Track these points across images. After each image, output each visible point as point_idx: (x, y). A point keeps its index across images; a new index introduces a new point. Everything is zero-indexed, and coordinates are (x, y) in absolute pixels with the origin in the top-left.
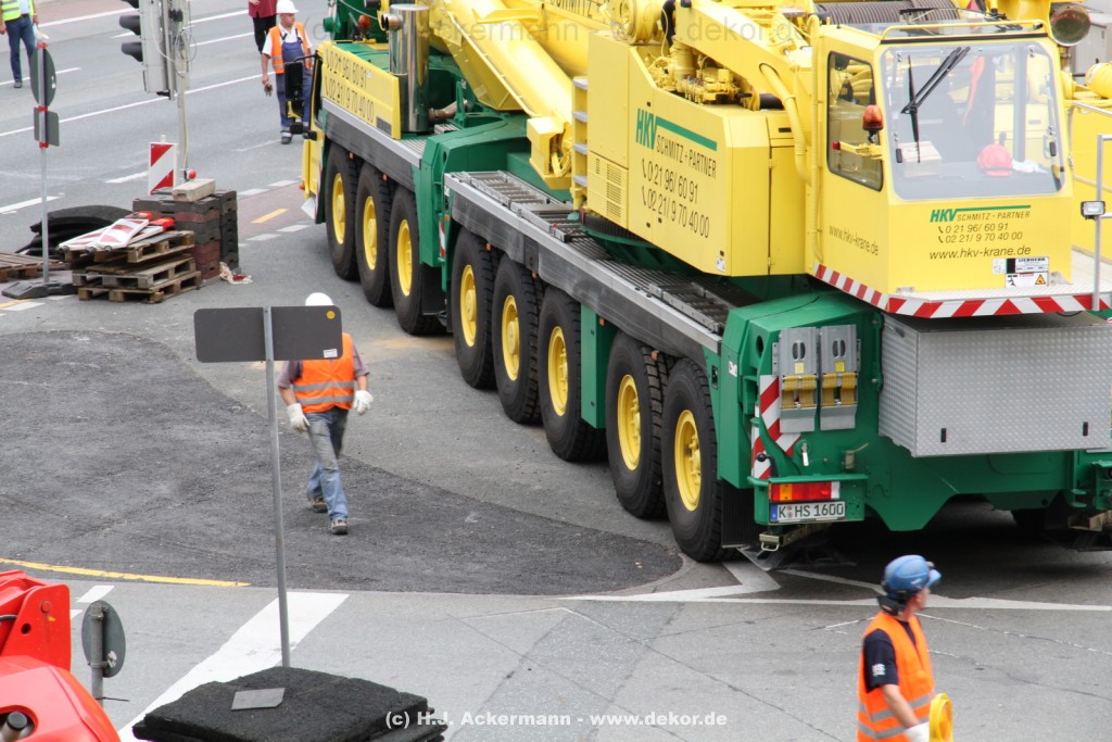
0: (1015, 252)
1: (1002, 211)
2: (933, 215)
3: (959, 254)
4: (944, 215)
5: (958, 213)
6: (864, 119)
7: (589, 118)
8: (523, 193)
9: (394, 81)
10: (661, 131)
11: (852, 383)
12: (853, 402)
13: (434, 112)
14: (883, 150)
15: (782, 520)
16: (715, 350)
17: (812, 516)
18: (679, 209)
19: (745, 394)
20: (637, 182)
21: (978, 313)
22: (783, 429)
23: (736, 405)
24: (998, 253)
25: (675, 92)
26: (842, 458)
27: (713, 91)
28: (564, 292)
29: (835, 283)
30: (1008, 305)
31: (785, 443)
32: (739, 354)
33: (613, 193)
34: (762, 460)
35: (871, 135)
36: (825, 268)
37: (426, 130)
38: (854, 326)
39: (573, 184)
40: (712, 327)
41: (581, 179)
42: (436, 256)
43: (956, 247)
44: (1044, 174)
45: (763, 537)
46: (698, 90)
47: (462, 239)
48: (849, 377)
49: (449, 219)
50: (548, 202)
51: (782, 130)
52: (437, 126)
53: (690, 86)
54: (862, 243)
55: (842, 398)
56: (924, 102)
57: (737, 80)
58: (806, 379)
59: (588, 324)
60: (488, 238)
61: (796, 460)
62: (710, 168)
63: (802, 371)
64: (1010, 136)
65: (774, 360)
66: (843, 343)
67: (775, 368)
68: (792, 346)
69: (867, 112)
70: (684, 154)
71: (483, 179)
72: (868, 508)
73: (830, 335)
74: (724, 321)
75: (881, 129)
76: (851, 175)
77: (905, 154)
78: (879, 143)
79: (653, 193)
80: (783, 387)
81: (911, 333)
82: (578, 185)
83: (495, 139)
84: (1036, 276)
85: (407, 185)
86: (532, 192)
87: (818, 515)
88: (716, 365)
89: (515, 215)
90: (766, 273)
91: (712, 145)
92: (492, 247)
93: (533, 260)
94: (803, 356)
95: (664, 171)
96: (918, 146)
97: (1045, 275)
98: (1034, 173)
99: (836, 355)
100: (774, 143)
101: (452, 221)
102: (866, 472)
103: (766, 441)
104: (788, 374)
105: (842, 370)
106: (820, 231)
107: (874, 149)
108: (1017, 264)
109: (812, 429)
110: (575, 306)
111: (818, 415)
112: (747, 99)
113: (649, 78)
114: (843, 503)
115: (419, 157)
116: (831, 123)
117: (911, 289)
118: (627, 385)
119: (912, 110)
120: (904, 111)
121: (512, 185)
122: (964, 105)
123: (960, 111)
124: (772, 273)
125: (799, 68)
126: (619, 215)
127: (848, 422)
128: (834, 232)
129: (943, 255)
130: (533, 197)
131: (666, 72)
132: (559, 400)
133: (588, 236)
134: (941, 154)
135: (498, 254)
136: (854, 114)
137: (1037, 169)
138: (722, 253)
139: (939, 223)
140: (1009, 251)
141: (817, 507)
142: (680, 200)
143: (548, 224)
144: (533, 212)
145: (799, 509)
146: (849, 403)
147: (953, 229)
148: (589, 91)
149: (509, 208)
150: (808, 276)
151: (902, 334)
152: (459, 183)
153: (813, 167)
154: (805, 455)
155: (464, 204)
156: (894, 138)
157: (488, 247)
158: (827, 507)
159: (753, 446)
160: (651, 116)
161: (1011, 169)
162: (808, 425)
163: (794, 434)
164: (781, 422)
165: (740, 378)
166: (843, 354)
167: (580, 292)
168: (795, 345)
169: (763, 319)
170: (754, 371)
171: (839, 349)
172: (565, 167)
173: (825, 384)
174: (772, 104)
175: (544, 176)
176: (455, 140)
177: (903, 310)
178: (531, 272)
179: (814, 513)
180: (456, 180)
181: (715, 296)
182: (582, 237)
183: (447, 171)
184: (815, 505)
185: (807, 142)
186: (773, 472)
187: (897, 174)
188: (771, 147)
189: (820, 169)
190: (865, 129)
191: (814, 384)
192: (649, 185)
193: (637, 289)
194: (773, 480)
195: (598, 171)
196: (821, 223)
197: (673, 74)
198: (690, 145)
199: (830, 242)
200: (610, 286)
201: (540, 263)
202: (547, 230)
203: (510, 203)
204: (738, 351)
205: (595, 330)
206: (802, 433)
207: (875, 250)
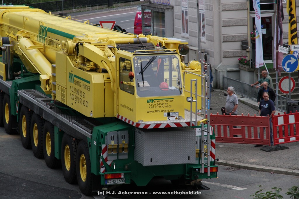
0: (170, 111)
1: (166, 100)
2: (148, 101)
3: (155, 111)
4: (151, 101)
5: (154, 100)
6: (129, 75)
7: (57, 75)
8: (39, 95)
9: (4, 65)
10: (75, 78)
11: (127, 146)
12: (127, 151)
13: (15, 73)
14: (134, 84)
15: (108, 184)
16: (90, 138)
17: (116, 183)
18: (80, 99)
19: (98, 150)
20: (69, 92)
21: (160, 127)
22: (108, 159)
23: (96, 153)
24: (165, 111)
25: (79, 68)
26: (124, 167)
27: (89, 68)
28: (50, 122)
29: (122, 119)
30: (168, 125)
31: (109, 163)
32: (96, 139)
33: (63, 95)
34: (103, 168)
35: (131, 80)
36: (119, 115)
37: (13, 78)
38: (127, 131)
39: (52, 93)
40: (89, 132)
41: (54, 92)
42: (15, 112)
43: (154, 109)
44: (177, 90)
45: (103, 188)
46: (85, 67)
47: (22, 108)
49: (19, 103)
50: (46, 98)
51: (107, 78)
52: (16, 77)
53: (83, 66)
54: (129, 109)
55: (124, 150)
56: (145, 71)
57: (95, 65)
58: (114, 145)
59: (56, 131)
60: (29, 108)
61: (112, 167)
62: (88, 88)
64: (168, 80)
65: (106, 140)
66: (124, 135)
67: (106, 143)
68: (110, 136)
69: (130, 73)
70: (81, 85)
71: (28, 92)
72: (131, 180)
73: (121, 133)
74: (93, 130)
75: (134, 78)
76: (126, 90)
77: (140, 85)
78: (133, 82)
79: (73, 95)
80: (108, 147)
81: (142, 133)
83: (32, 81)
84: (175, 117)
85: (7, 93)
86: (41, 95)
87: (118, 182)
88: (91, 142)
89: (37, 101)
90: (103, 117)
91: (89, 82)
92: (30, 110)
93: (42, 114)
94: (113, 139)
95: (76, 89)
96: (143, 83)
97: (177, 117)
98: (174, 90)
99: (122, 139)
100: (105, 82)
102: (131, 171)
103: (104, 162)
104: (110, 144)
105: (124, 143)
106: (118, 105)
107: (132, 84)
108: (170, 114)
109: (116, 159)
110: (53, 126)
111: (118, 155)
112: (98, 70)
113: (72, 64)
114: (125, 179)
115: (11, 86)
116: (121, 76)
117: (142, 121)
118: (67, 147)
119: (142, 73)
120: (140, 73)
121: (36, 93)
122: (156, 71)
123: (155, 73)
124: (105, 117)
125: (112, 61)
126: (64, 101)
127: (126, 157)
128: (122, 105)
129: (151, 112)
131: (77, 63)
132: (49, 152)
133: (56, 107)
134: (150, 85)
135: (32, 112)
136: (126, 74)
137: (175, 89)
138: (92, 112)
139: (149, 103)
140: (168, 111)
141: (118, 180)
142: (80, 97)
143: (46, 104)
144: (42, 100)
145: (113, 181)
146: (126, 152)
147: (153, 105)
148: (56, 68)
149: (35, 100)
150: (115, 117)
151: (140, 133)
152: (22, 93)
153: (116, 88)
154: (114, 166)
155: (23, 98)
156: (137, 81)
158: (120, 180)
159: (100, 164)
160: (73, 74)
161: (169, 89)
162: (115, 158)
163: (111, 160)
164: (108, 157)
165: (97, 145)
166: (124, 138)
167: (54, 122)
168: (111, 136)
169: (103, 129)
170: (100, 144)
171: (123, 137)
172: (50, 88)
173: (120, 147)
174: (105, 71)
175: (44, 91)
176: (21, 81)
177: (140, 127)
178: (41, 117)
180: (21, 92)
181: (90, 123)
182: (55, 107)
183: (18, 90)
184: (117, 180)
185: (114, 81)
186: (105, 171)
187: (138, 90)
188: (105, 83)
189: (118, 89)
190: (129, 78)
191: (117, 147)
192: (72, 93)
193: (69, 121)
194: (106, 173)
195: (59, 89)
196: (118, 103)
197: (78, 63)
198: (83, 82)
199: (121, 108)
200: (62, 120)
201: (43, 114)
202: (45, 105)
203: (35, 98)
204: (96, 138)
205: (58, 132)
206: (114, 160)
207: (132, 110)
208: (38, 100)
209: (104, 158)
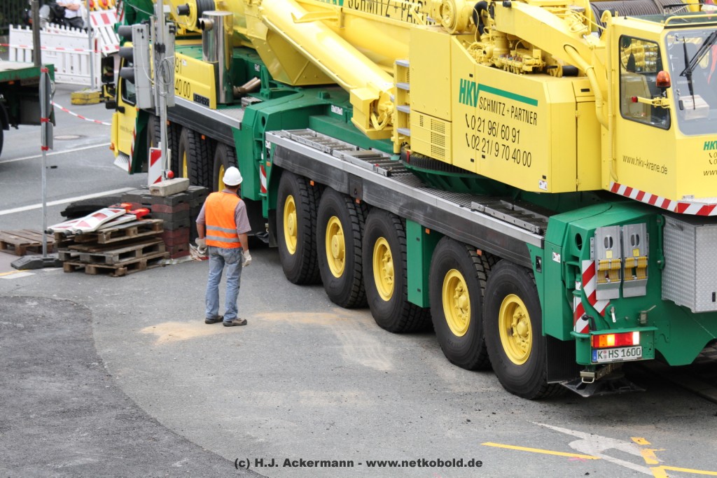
6: (658, 80)
7: (412, 87)
8: (334, 143)
9: (210, 67)
10: (482, 94)
11: (644, 264)
12: (645, 277)
13: (237, 89)
14: (669, 101)
15: (600, 361)
16: (539, 245)
17: (620, 357)
18: (501, 148)
19: (567, 274)
20: (461, 131)
22: (599, 295)
23: (560, 283)
25: (493, 66)
26: (638, 316)
27: (529, 65)
28: (388, 212)
29: (629, 194)
31: (599, 307)
32: (562, 247)
33: (438, 139)
34: (584, 319)
35: (662, 92)
36: (619, 185)
37: (234, 101)
38: (645, 224)
39: (395, 134)
40: (533, 230)
41: (404, 131)
42: (257, 192)
45: (583, 373)
46: (518, 64)
47: (285, 178)
48: (642, 259)
49: (270, 165)
50: (358, 149)
51: (583, 90)
52: (243, 98)
53: (509, 62)
54: (653, 167)
55: (637, 274)
57: (545, 56)
58: (613, 262)
59: (414, 234)
60: (311, 176)
61: (606, 318)
62: (531, 119)
63: (611, 257)
65: (592, 249)
66: (637, 236)
67: (592, 255)
68: (604, 239)
70: (506, 109)
71: (300, 135)
72: (657, 353)
73: (629, 230)
74: (544, 225)
75: (669, 87)
76: (640, 120)
77: (685, 104)
78: (667, 97)
79: (476, 138)
80: (598, 268)
81: (690, 227)
82: (400, 135)
83: (300, 106)
85: (228, 142)
87: (624, 356)
88: (540, 256)
89: (340, 160)
90: (574, 190)
91: (534, 102)
92: (315, 182)
93: (358, 191)
94: (611, 246)
95: (486, 122)
96: (693, 99)
99: (633, 245)
100: (578, 100)
101: (274, 167)
102: (654, 325)
103: (586, 306)
104: (601, 259)
105: (638, 255)
106: (615, 160)
107: (664, 101)
109: (618, 297)
110: (402, 221)
111: (622, 287)
112: (554, 70)
113: (470, 57)
114: (641, 347)
115: (239, 121)
116: (623, 85)
117: (693, 197)
118: (452, 276)
119: (687, 73)
120: (682, 75)
124: (579, 190)
126: (443, 155)
128: (625, 159)
129: (713, 173)
130: (343, 146)
131: (485, 52)
133: (411, 171)
134: (708, 104)
135: (321, 188)
141: (623, 351)
142: (501, 142)
143: (372, 165)
144: (353, 156)
145: (611, 352)
146: (642, 277)
148: (411, 68)
149: (331, 154)
150: (605, 191)
151: (682, 229)
152: (276, 138)
153: (610, 115)
154: (613, 315)
155: (284, 152)
156: (677, 94)
157: (312, 183)
158: (630, 351)
159: (574, 310)
160: (474, 83)
162: (615, 294)
163: (605, 300)
164: (597, 292)
165: (563, 263)
166: (638, 244)
167: (405, 211)
168: (606, 238)
169: (580, 221)
170: (576, 259)
171: (635, 240)
173: (627, 265)
174: (571, 72)
175: (364, 128)
176: (269, 109)
177: (688, 211)
178: (353, 200)
179: (623, 355)
181: (522, 209)
182: (401, 172)
183: (268, 130)
184: (622, 349)
185: (605, 99)
186: (591, 327)
187: (680, 118)
188: (577, 103)
189: (614, 116)
191: (619, 266)
192: (471, 132)
193: (462, 206)
194: (594, 333)
195: (422, 124)
196: (615, 154)
197: (491, 55)
198: (509, 103)
199: (623, 167)
200: (435, 205)
201: (365, 192)
202: (372, 169)
203: (332, 151)
204: (560, 245)
205: (420, 237)
206: (611, 300)
207: (665, 170)
208: (342, 155)
209: (588, 295)
